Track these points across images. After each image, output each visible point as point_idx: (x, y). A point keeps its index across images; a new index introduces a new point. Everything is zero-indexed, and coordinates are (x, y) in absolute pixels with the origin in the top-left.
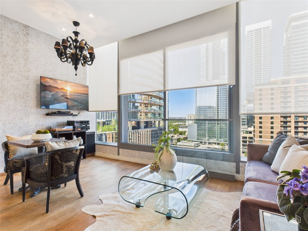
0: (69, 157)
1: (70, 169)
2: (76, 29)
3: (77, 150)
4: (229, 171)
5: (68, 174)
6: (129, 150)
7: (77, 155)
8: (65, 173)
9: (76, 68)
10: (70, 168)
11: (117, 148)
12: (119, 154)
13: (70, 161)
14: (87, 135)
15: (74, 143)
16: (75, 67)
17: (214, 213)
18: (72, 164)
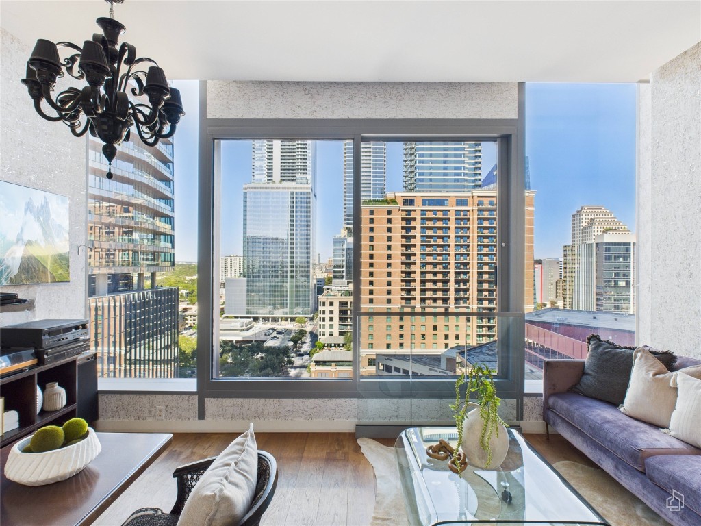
2: (111, 11)
11: (195, 399)
16: (105, 149)
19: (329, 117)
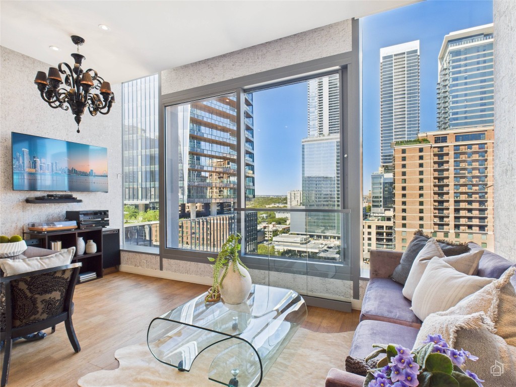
0: (48, 284)
1: (51, 304)
2: (78, 49)
3: (64, 271)
4: (343, 294)
5: (47, 314)
6: (179, 261)
7: (67, 279)
8: (42, 313)
9: (78, 120)
10: (52, 302)
11: (158, 258)
12: (161, 269)
13: (50, 292)
14: (104, 235)
15: (59, 259)
16: (75, 118)
17: (311, 374)
18: (57, 295)
19: (222, 80)
